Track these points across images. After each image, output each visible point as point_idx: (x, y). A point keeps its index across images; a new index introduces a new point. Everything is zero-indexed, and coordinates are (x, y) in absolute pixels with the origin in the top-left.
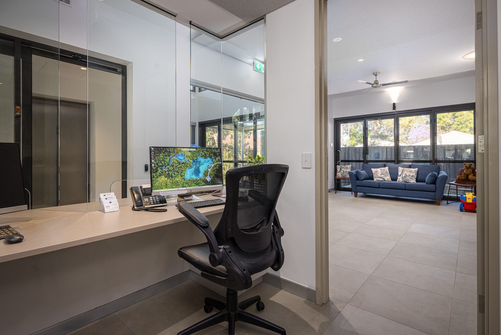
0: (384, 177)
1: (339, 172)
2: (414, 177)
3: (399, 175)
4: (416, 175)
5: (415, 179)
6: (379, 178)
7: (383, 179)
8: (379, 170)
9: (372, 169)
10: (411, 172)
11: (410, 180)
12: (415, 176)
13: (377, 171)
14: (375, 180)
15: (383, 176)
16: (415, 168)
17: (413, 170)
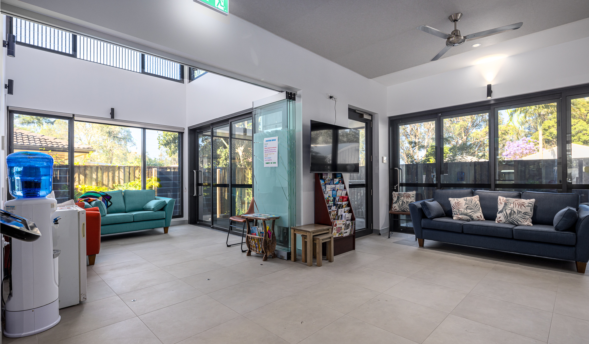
0: (470, 214)
1: (396, 202)
2: (528, 215)
3: (499, 210)
4: (531, 211)
5: (530, 219)
6: (461, 214)
7: (470, 216)
8: (462, 200)
9: (450, 199)
10: (522, 205)
11: (521, 220)
12: (531, 213)
13: (458, 204)
14: (454, 218)
15: (469, 211)
16: (530, 198)
17: (526, 201)
